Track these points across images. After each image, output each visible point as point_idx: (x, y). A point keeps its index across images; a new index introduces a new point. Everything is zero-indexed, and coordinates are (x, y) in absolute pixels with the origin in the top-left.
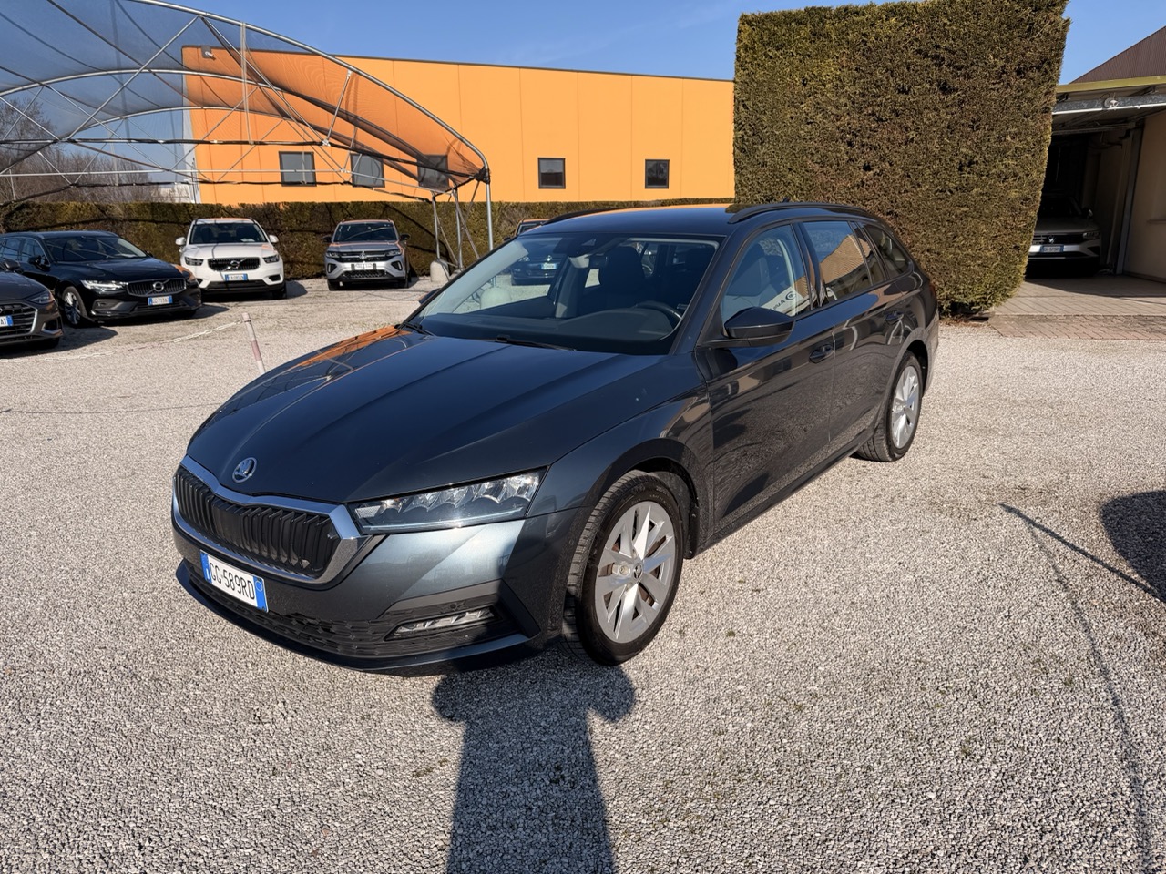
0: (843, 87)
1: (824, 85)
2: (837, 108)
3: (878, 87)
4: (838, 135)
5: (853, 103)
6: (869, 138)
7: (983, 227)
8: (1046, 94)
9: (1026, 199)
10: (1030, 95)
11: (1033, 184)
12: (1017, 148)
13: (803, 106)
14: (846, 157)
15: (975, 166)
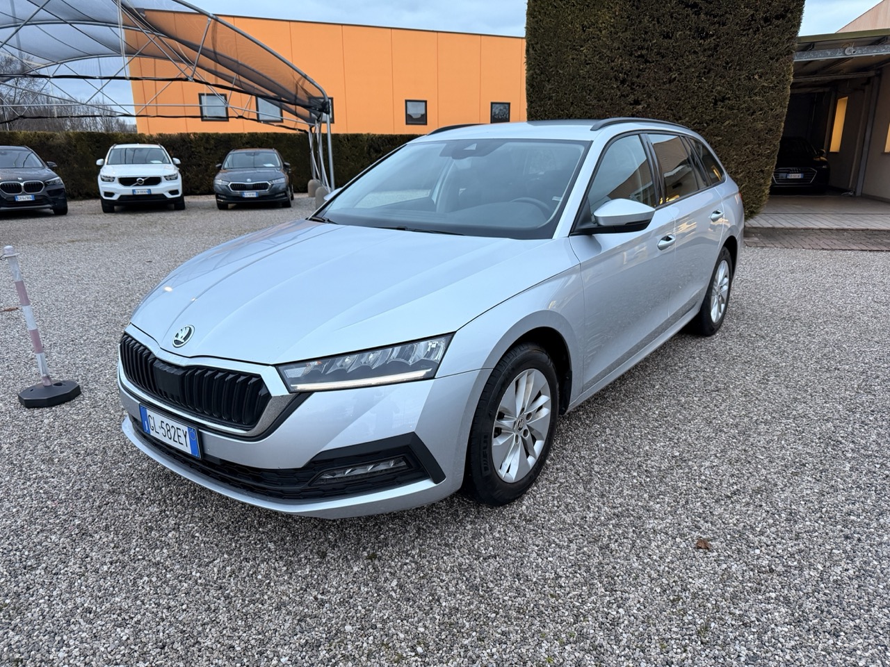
0: (616, 33)
1: (601, 32)
2: (611, 51)
3: (646, 33)
4: (612, 74)
5: (625, 46)
6: (638, 77)
8: (789, 39)
11: (777, 117)
12: (763, 86)
13: (582, 49)
14: (619, 94)
15: (727, 101)
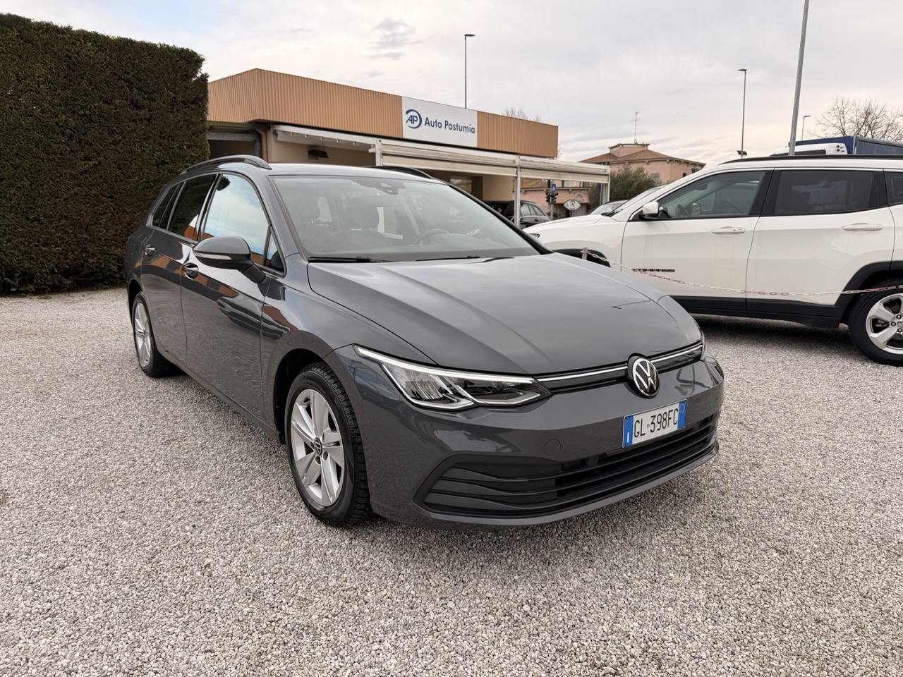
0: (55, 90)
1: (39, 86)
2: (53, 107)
3: (86, 95)
4: (58, 130)
5: (66, 105)
6: (84, 134)
8: (202, 123)
10: (193, 120)
12: (192, 156)
13: (20, 99)
14: (68, 149)
15: (166, 166)
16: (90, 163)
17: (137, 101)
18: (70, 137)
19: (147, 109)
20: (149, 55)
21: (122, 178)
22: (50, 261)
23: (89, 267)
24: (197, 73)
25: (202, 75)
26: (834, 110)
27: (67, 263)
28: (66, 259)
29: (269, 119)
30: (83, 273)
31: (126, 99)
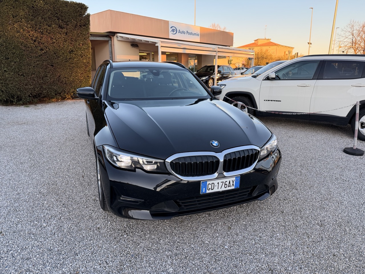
2: (28, 28)
5: (33, 27)
6: (40, 40)
7: (78, 70)
8: (88, 33)
9: (88, 63)
10: (84, 33)
11: (89, 58)
12: (84, 48)
13: (14, 25)
15: (74, 52)
16: (43, 51)
17: (61, 25)
18: (35, 41)
19: (65, 29)
20: (66, 6)
21: (56, 58)
22: (28, 92)
23: (44, 94)
24: (85, 13)
25: (88, 14)
26: (349, 25)
27: (35, 93)
28: (35, 91)
29: (114, 31)
30: (41, 97)
31: (57, 25)
